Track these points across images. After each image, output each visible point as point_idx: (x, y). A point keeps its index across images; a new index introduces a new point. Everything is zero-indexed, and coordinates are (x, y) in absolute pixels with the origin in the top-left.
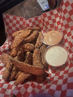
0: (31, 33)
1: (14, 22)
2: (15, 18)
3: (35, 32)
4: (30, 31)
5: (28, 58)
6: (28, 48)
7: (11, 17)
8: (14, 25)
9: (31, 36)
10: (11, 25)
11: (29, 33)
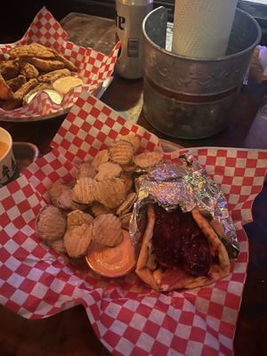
0: (51, 59)
1: (52, 31)
2: (56, 27)
3: (57, 63)
4: (52, 55)
5: (15, 81)
6: (28, 70)
7: (53, 21)
8: (48, 36)
9: (47, 62)
10: (43, 31)
11: (46, 56)
